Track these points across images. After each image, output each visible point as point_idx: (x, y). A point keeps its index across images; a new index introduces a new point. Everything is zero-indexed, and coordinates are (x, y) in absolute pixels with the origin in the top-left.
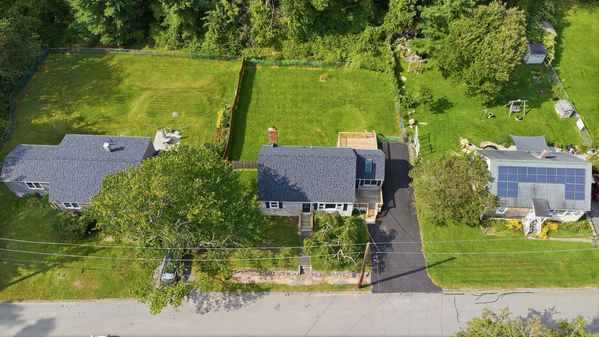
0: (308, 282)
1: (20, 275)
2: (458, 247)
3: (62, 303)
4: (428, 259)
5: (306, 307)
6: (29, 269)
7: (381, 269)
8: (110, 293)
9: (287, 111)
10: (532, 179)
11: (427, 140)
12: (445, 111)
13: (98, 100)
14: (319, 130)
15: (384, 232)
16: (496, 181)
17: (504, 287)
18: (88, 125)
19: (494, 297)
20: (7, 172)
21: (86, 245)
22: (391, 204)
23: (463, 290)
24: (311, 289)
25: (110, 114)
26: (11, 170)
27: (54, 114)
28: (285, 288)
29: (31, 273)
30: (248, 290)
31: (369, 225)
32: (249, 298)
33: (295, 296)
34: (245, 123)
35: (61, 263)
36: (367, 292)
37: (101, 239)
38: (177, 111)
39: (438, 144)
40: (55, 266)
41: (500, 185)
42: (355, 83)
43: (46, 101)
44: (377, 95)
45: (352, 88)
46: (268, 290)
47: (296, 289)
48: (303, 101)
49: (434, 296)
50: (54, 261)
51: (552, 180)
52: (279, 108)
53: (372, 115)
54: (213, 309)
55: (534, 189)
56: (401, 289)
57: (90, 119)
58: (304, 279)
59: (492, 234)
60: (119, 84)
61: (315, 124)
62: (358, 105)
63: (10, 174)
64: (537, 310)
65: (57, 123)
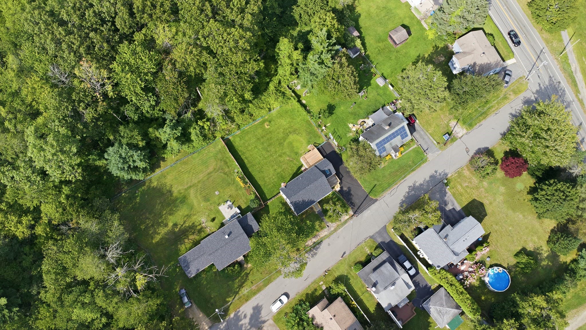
0: (332, 229)
1: (229, 301)
2: (375, 179)
3: (254, 298)
4: (367, 191)
5: (338, 237)
6: (230, 297)
7: (354, 206)
8: (268, 282)
9: (266, 156)
10: (388, 141)
11: (335, 133)
12: (334, 112)
13: (171, 210)
14: (288, 158)
15: (346, 190)
16: (377, 150)
17: (396, 184)
18: (182, 225)
19: (395, 190)
20: (189, 273)
21: (243, 274)
22: (341, 176)
23: (384, 195)
24: (335, 230)
25: (186, 213)
26: (190, 271)
27: (159, 232)
28: (327, 236)
29: (233, 298)
30: (315, 246)
31: (339, 191)
32: (317, 248)
33: (332, 237)
34: (252, 175)
35: (241, 286)
36: (355, 218)
37: (246, 268)
38: (216, 191)
39: (341, 132)
40: (239, 289)
41: (379, 151)
42: (284, 119)
43: (147, 227)
44: (298, 120)
45: (285, 123)
46: (321, 241)
47: (331, 234)
48: (269, 146)
49: (377, 204)
50: (237, 288)
51: (395, 137)
52: (260, 157)
53: (304, 134)
54: (308, 261)
55: (391, 144)
56: (365, 209)
57: (180, 222)
58: (330, 228)
59: (383, 166)
60: (172, 194)
61: (284, 156)
62: (294, 131)
63: (191, 273)
64: (410, 185)
65: (166, 234)
